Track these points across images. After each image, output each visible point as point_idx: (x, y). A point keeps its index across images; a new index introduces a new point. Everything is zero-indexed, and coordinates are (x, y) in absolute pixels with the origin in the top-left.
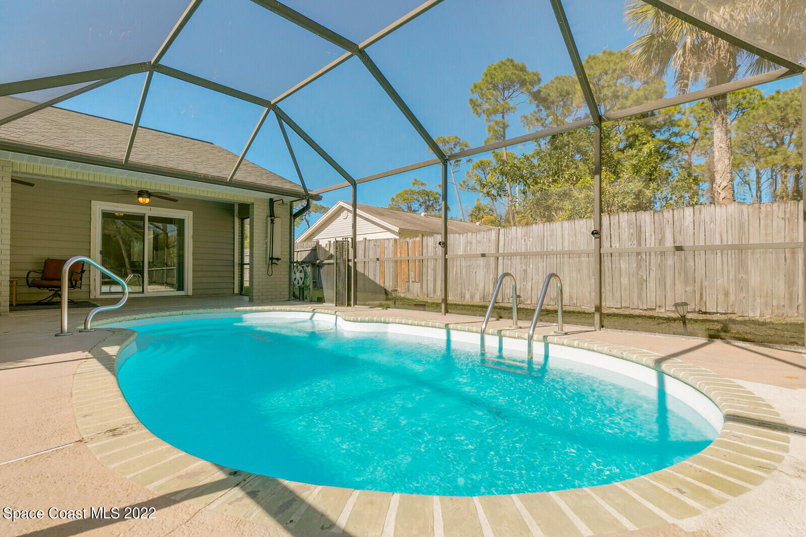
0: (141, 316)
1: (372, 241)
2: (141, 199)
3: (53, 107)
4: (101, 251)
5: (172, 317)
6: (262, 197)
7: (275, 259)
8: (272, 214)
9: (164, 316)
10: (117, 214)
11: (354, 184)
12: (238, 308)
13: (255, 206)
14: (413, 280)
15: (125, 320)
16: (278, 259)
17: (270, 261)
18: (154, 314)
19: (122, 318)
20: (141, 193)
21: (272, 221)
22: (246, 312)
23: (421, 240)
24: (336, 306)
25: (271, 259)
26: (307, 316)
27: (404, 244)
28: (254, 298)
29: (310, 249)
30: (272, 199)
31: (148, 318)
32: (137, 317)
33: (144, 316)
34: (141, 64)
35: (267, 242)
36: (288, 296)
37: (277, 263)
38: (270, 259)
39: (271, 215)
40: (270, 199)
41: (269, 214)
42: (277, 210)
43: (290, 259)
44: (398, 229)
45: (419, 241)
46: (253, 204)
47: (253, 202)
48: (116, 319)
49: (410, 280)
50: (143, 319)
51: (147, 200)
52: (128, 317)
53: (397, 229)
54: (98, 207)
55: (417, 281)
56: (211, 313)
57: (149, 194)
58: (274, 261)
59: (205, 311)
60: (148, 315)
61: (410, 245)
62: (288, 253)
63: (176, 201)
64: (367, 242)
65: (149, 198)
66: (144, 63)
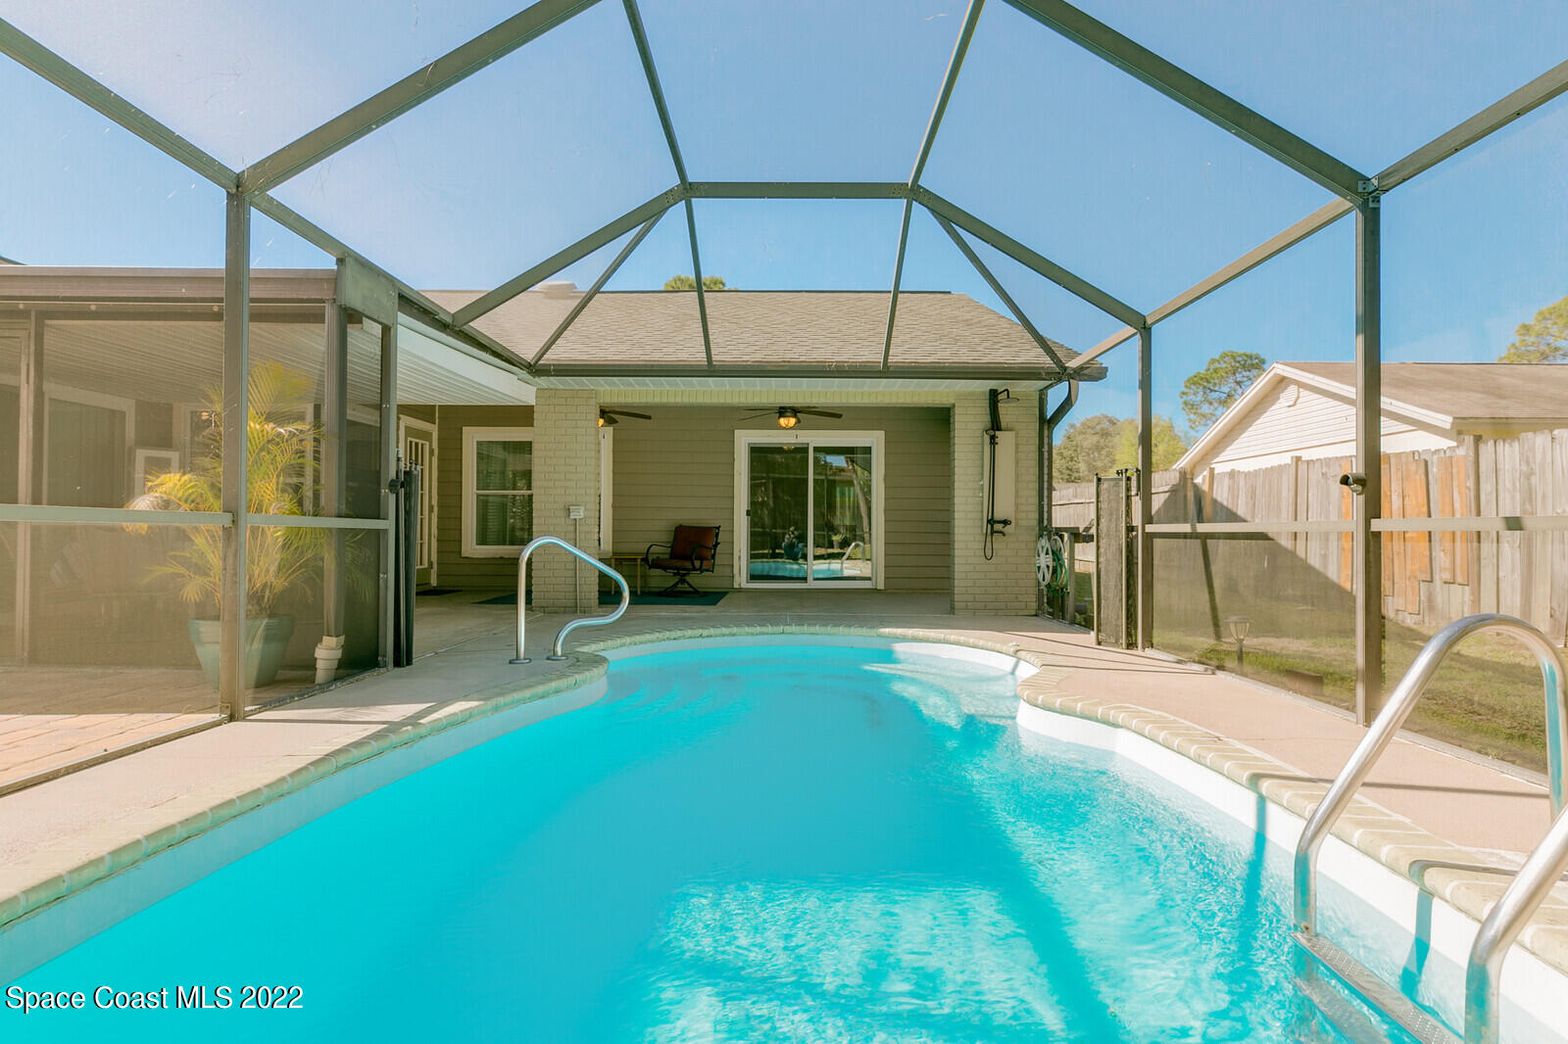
0: (712, 631)
1: (1317, 465)
2: (783, 421)
3: (602, 292)
4: (748, 511)
5: (766, 637)
6: (971, 390)
7: (999, 522)
8: (995, 425)
9: (752, 634)
10: (785, 447)
11: (1145, 330)
12: (887, 630)
13: (957, 411)
14: (1447, 576)
15: (684, 637)
16: (1006, 522)
17: (989, 526)
18: (735, 630)
19: (679, 633)
20: (783, 411)
21: (993, 440)
22: (904, 639)
23: (1472, 453)
24: (1099, 643)
25: (991, 521)
26: (1007, 663)
27: (1413, 468)
28: (957, 605)
29: (1166, 489)
30: (996, 390)
31: (724, 635)
32: (705, 632)
33: (718, 631)
34: (666, 193)
35: (982, 485)
36: (1034, 605)
37: (1003, 530)
38: (988, 521)
39: (993, 425)
40: (991, 390)
41: (989, 425)
42: (1006, 412)
43: (1041, 520)
44: (1450, 419)
45: (1465, 457)
46: (954, 406)
47: (953, 402)
48: (667, 634)
49: (1437, 577)
50: (716, 636)
51: (792, 421)
52: (690, 632)
53: (1445, 421)
54: (743, 439)
55: (1459, 579)
56: (834, 634)
57: (794, 411)
58: (998, 527)
59: (823, 629)
60: (725, 630)
61: (1434, 470)
62: (1034, 508)
63: (840, 416)
64: (1302, 468)
65: (795, 416)
66: (671, 190)
